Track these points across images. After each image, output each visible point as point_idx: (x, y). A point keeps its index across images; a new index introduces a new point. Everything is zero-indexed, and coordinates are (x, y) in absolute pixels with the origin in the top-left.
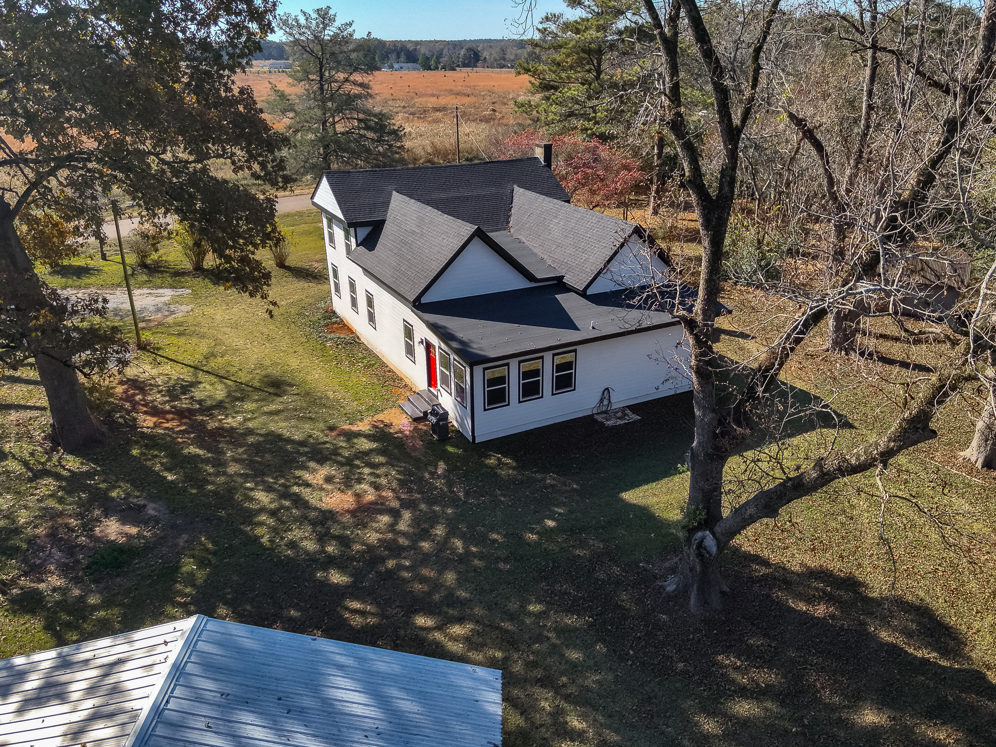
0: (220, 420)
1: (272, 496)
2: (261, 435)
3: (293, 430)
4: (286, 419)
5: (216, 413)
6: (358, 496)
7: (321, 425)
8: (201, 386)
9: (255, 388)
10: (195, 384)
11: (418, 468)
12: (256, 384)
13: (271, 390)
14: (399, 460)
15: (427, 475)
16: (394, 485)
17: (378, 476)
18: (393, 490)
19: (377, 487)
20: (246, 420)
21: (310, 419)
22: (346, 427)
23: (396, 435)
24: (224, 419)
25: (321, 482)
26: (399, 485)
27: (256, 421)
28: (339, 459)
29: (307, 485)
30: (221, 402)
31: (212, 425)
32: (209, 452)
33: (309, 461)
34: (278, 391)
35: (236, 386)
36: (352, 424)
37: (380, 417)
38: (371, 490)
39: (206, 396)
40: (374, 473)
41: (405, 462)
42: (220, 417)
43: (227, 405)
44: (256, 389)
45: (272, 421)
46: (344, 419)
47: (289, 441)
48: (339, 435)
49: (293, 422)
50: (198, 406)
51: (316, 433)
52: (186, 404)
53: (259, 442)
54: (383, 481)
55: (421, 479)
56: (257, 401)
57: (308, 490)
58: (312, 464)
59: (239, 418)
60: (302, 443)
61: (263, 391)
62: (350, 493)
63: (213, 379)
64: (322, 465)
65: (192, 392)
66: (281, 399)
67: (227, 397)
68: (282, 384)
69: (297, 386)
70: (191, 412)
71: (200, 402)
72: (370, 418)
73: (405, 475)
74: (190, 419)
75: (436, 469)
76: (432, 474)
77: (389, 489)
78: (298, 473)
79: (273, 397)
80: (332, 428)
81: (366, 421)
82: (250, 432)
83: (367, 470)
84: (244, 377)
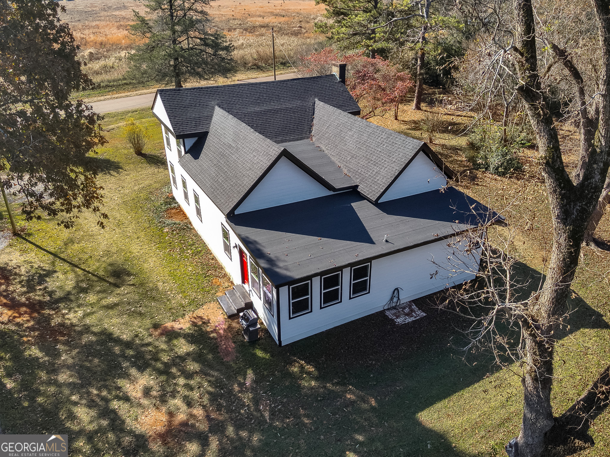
0: (63, 315)
1: (93, 413)
2: (95, 334)
3: (123, 327)
4: (120, 315)
5: (62, 307)
6: (171, 414)
7: (148, 322)
8: (55, 275)
9: (99, 277)
10: (50, 273)
11: (229, 378)
12: (101, 273)
13: (111, 280)
14: (211, 367)
15: (236, 388)
16: (206, 400)
17: (191, 389)
18: (204, 407)
19: (189, 403)
20: (86, 315)
21: (140, 314)
22: (169, 325)
23: (212, 335)
24: (67, 314)
25: (139, 395)
26: (210, 400)
27: (93, 316)
28: (159, 365)
29: (126, 399)
30: (69, 293)
31: (56, 321)
32: (47, 355)
33: (132, 367)
34: (119, 281)
35: (85, 275)
36: (175, 321)
37: (200, 312)
38: (183, 407)
39: (58, 287)
40: (188, 384)
41: (218, 370)
42: (64, 311)
43: (72, 297)
44: (101, 279)
45: (107, 316)
46: (168, 314)
47: (118, 341)
48: (161, 334)
49: (125, 318)
50: (48, 298)
51: (143, 332)
52: (39, 295)
53: (92, 342)
54: (195, 395)
55: (230, 392)
56: (99, 292)
57: (126, 406)
58: (133, 371)
59: (80, 313)
60: (128, 345)
61: (105, 281)
62: (164, 410)
63: (67, 267)
64: (142, 372)
65: (47, 282)
66: (118, 291)
67: (74, 288)
68: (122, 273)
69: (135, 275)
70: (42, 305)
71: (51, 294)
72: (190, 314)
73: (216, 387)
74: (39, 313)
75: (245, 379)
76: (241, 385)
77: (200, 405)
78: (121, 382)
79: (112, 288)
80: (156, 326)
81: (187, 318)
82: (87, 329)
83: (182, 381)
84: (92, 266)
